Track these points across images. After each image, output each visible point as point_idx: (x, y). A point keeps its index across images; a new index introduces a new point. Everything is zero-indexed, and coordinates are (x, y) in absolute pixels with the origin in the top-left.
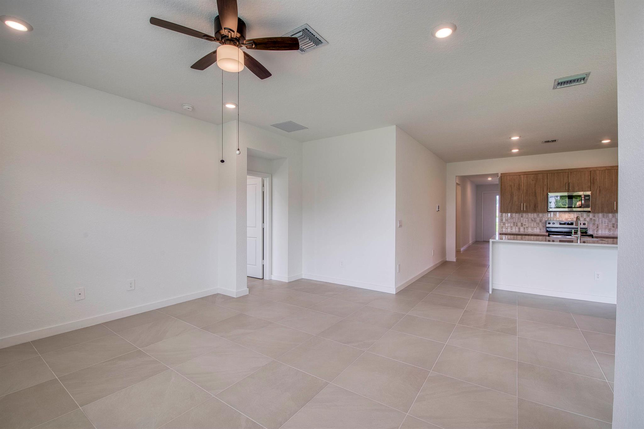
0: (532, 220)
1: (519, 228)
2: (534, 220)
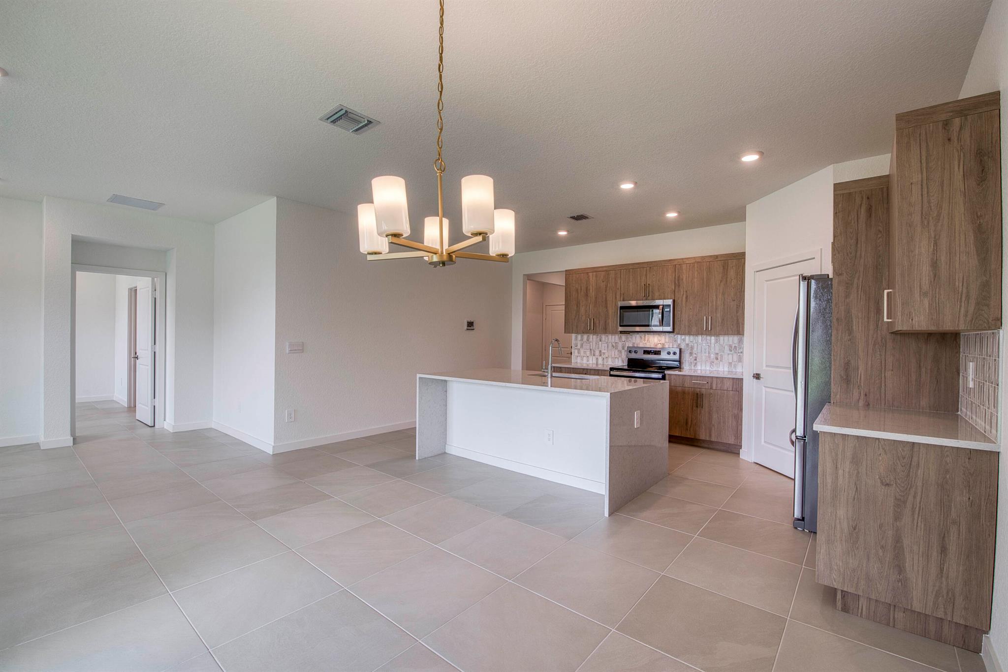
0: (613, 346)
1: (597, 359)
2: (615, 347)
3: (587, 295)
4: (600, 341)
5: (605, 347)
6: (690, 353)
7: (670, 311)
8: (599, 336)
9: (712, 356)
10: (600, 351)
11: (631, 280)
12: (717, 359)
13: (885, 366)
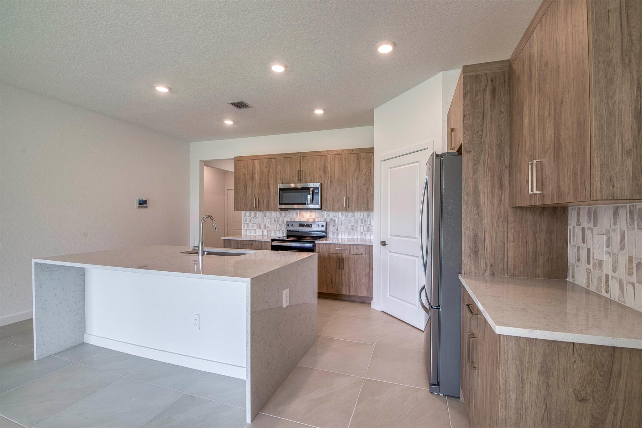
0: (275, 220)
1: (263, 231)
2: (277, 221)
3: (252, 178)
4: (265, 217)
5: (269, 222)
6: (334, 225)
7: (318, 192)
8: (264, 213)
9: (350, 228)
10: (265, 225)
11: (288, 167)
12: (353, 229)
13: (507, 237)
